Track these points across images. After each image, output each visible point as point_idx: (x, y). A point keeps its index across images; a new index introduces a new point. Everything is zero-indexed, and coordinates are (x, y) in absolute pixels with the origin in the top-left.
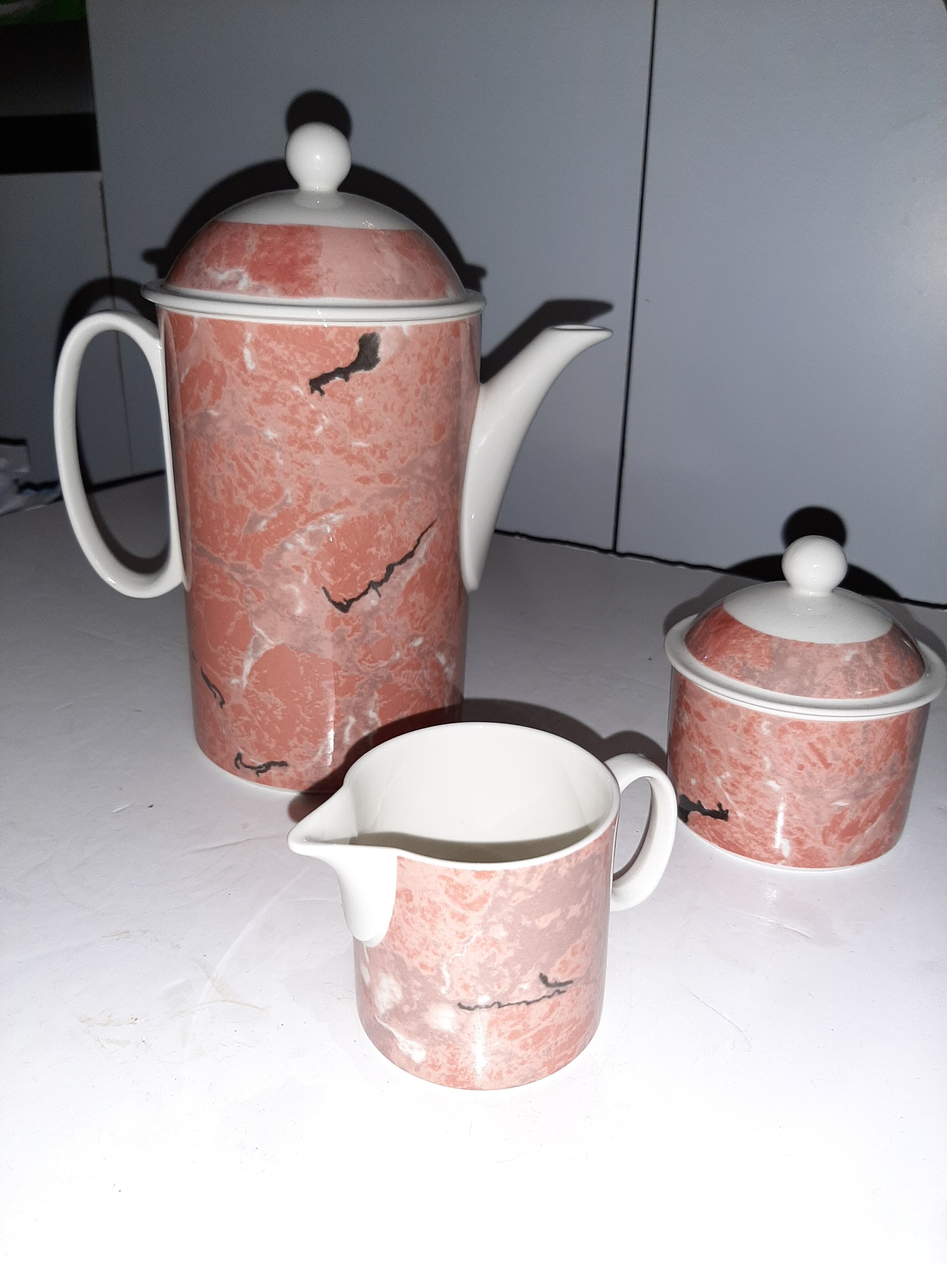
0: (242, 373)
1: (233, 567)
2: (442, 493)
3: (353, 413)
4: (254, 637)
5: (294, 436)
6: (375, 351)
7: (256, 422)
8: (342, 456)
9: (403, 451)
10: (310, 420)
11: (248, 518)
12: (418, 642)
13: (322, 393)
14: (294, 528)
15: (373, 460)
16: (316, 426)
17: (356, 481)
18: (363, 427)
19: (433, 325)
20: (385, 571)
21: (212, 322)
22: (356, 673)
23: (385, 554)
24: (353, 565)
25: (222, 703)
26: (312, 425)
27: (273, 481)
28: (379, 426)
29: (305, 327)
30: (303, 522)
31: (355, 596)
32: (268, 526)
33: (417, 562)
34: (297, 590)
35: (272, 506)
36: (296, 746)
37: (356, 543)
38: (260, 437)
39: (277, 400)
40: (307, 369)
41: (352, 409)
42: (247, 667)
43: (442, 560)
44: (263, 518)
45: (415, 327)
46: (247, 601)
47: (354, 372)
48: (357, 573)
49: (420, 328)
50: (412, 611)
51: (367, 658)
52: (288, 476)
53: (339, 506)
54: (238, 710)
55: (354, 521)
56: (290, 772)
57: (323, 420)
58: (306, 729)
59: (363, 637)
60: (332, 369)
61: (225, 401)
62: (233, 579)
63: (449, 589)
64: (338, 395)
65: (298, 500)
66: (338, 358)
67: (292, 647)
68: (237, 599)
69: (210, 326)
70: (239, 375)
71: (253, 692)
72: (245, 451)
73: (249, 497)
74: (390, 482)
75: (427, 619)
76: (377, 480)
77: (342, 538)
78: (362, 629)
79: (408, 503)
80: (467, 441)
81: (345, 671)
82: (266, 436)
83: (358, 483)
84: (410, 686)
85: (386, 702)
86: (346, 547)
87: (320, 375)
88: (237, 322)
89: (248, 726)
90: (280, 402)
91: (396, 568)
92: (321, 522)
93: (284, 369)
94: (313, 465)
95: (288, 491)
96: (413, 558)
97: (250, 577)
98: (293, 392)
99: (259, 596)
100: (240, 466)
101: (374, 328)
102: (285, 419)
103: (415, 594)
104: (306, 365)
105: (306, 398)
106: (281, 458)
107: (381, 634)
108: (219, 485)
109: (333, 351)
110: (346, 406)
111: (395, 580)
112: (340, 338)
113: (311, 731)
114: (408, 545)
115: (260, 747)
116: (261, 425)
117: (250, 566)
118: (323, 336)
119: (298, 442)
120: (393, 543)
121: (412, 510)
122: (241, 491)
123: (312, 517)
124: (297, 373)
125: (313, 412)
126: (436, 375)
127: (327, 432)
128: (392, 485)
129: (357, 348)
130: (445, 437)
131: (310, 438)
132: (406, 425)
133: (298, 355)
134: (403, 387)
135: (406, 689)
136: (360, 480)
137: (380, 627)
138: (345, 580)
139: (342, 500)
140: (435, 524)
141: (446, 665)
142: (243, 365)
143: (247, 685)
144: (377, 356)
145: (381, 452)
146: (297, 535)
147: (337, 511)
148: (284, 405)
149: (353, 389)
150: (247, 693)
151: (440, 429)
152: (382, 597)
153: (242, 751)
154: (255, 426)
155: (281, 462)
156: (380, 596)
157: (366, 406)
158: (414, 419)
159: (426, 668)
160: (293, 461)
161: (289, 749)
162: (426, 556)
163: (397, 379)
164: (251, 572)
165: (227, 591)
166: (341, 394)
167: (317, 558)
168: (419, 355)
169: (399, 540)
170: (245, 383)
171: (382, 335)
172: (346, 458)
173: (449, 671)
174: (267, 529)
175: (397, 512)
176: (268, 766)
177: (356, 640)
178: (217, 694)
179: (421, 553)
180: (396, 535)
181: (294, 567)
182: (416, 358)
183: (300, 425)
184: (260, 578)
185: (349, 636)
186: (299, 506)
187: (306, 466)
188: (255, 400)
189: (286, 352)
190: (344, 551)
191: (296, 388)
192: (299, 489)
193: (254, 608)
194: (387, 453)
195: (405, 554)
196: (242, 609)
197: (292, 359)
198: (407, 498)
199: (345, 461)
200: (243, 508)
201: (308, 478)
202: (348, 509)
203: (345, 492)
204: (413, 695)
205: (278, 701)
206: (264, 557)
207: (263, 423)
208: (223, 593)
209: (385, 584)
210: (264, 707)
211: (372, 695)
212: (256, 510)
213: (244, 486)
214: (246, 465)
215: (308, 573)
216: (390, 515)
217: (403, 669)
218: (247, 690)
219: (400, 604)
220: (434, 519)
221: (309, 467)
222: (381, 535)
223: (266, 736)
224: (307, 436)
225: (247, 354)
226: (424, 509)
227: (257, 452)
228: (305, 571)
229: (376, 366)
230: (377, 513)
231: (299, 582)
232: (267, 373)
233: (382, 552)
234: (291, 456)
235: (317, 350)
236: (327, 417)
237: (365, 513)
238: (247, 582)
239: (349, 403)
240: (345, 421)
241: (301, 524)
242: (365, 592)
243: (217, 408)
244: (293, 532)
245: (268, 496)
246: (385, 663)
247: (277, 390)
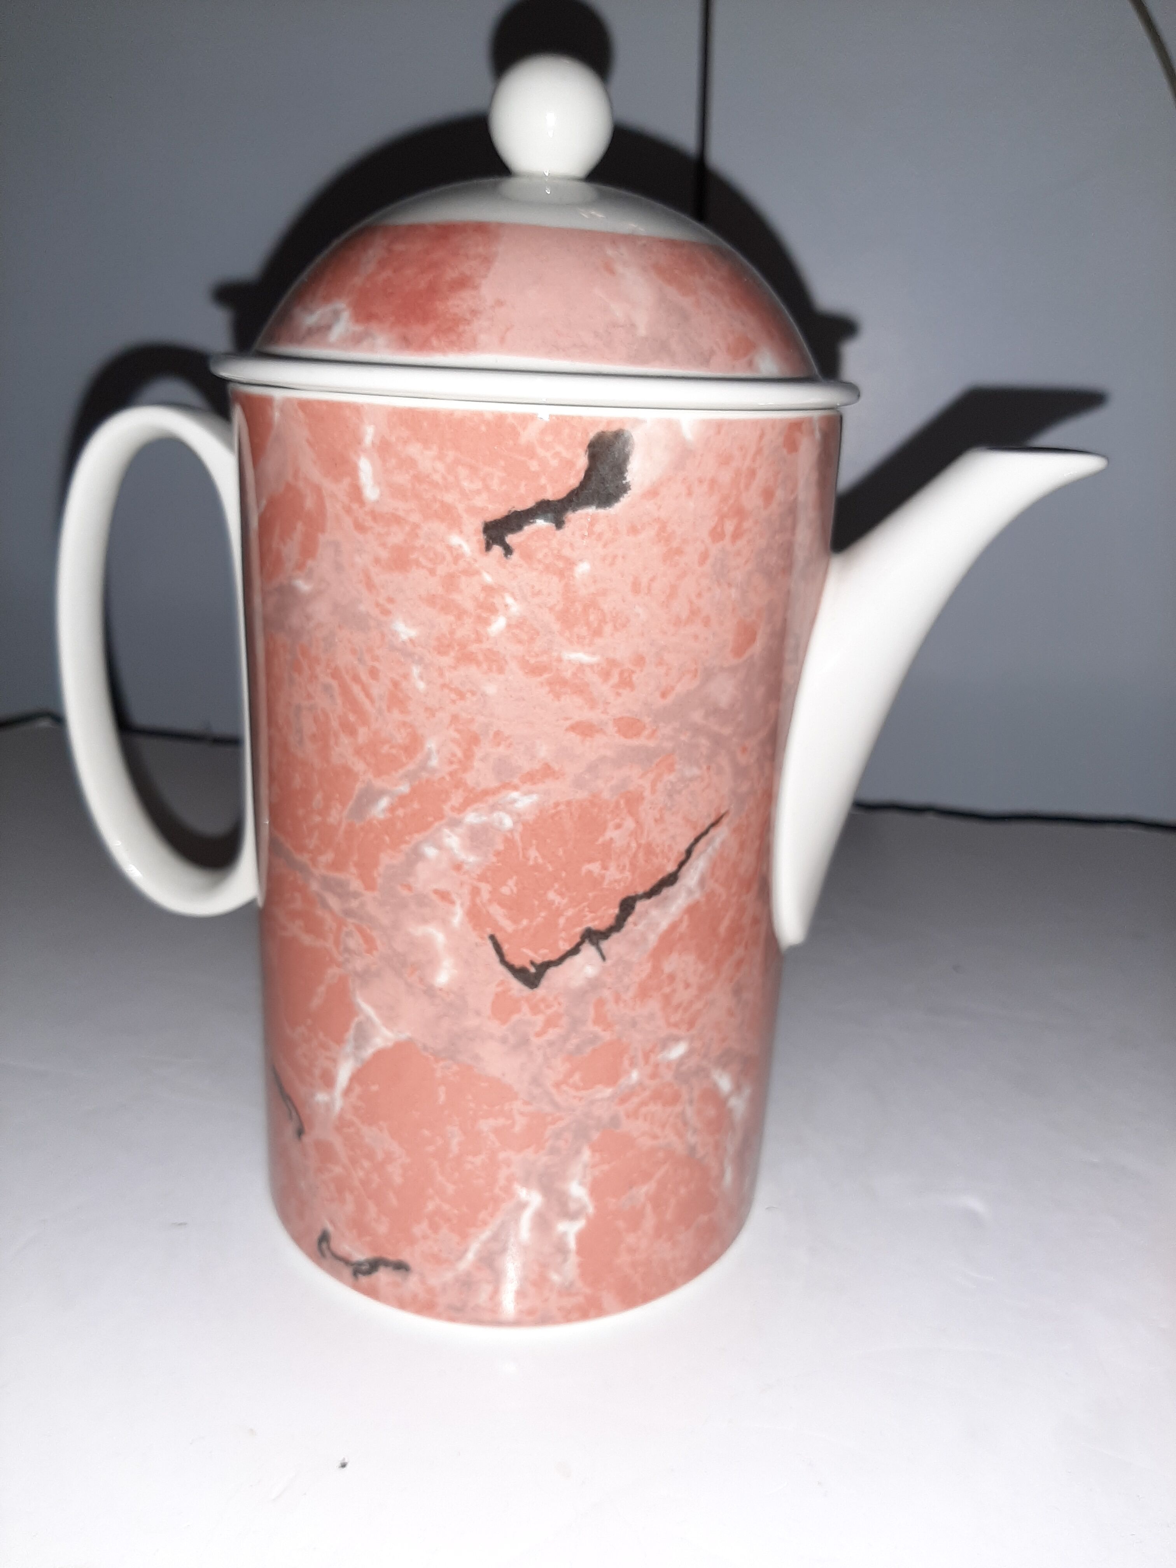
0: (355, 506)
1: (326, 883)
2: (743, 759)
3: (569, 594)
4: (356, 1020)
5: (448, 636)
6: (620, 468)
7: (378, 605)
8: (540, 679)
9: (667, 674)
10: (480, 606)
11: (356, 792)
12: (678, 1051)
13: (508, 550)
14: (440, 816)
15: (603, 689)
16: (493, 617)
17: (567, 730)
18: (588, 624)
19: (745, 423)
20: (616, 911)
21: (304, 405)
22: (548, 1108)
23: (618, 876)
24: (551, 895)
25: (300, 1132)
26: (484, 615)
27: (404, 724)
28: (621, 623)
29: (480, 414)
30: (457, 805)
31: (554, 957)
32: (392, 809)
33: (683, 895)
34: (440, 938)
35: (401, 772)
36: (425, 1237)
37: (561, 852)
38: (383, 635)
39: (418, 564)
40: (480, 501)
41: (567, 585)
42: (344, 1073)
43: (734, 890)
44: (382, 793)
45: (708, 423)
46: (347, 950)
47: (574, 510)
48: (559, 913)
49: (719, 426)
50: (667, 990)
51: (571, 1081)
52: (434, 716)
53: (531, 778)
54: (325, 1152)
55: (559, 808)
56: (412, 1283)
57: (506, 606)
58: (446, 1207)
59: (565, 1039)
60: (530, 504)
61: (323, 564)
62: (325, 905)
63: (746, 947)
64: (540, 556)
65: (451, 763)
66: (543, 481)
67: (425, 1048)
68: (329, 944)
69: (301, 414)
70: (348, 511)
71: (351, 1124)
72: (356, 662)
73: (358, 752)
74: (638, 734)
75: (698, 1005)
76: (611, 729)
77: (534, 842)
78: (565, 1021)
79: (672, 777)
80: (799, 661)
81: (527, 1103)
82: (395, 634)
83: (572, 735)
84: (655, 1137)
85: (606, 1167)
86: (540, 861)
87: (506, 514)
88: (348, 405)
89: (342, 1186)
90: (423, 567)
91: (640, 906)
92: (493, 808)
93: (435, 499)
94: (484, 695)
95: (431, 744)
96: (677, 886)
97: (354, 904)
98: (450, 548)
99: (369, 941)
100: (346, 691)
101: (622, 421)
102: (431, 600)
103: (674, 956)
104: (478, 492)
105: (475, 561)
106: (421, 677)
107: (602, 1034)
108: (308, 726)
109: (534, 466)
110: (555, 579)
111: (636, 928)
112: (549, 438)
113: (456, 1212)
114: (665, 861)
115: (360, 1227)
116: (386, 612)
117: (356, 884)
118: (514, 433)
119: (457, 648)
120: (635, 856)
121: (679, 792)
122: (345, 740)
123: (474, 798)
124: (461, 507)
125: (489, 590)
126: (747, 525)
127: (514, 631)
128: (640, 741)
129: (582, 462)
130: (758, 648)
131: (479, 640)
132: (678, 622)
133: (463, 472)
134: (675, 544)
135: (646, 1143)
136: (574, 728)
137: (600, 1019)
138: (534, 923)
139: (537, 766)
140: (725, 821)
141: (731, 1094)
142: (356, 492)
143: (342, 1109)
144: (625, 478)
145: (621, 673)
146: (446, 831)
147: (527, 786)
148: (432, 572)
149: (571, 545)
150: (342, 1124)
151: (747, 634)
152: (609, 962)
153: (330, 1228)
154: (375, 612)
155: (421, 686)
156: (604, 958)
157: (595, 582)
158: (694, 612)
159: (691, 1102)
160: (444, 686)
161: (412, 1241)
162: (702, 882)
163: (663, 527)
164: (356, 895)
165: (314, 927)
166: (546, 555)
167: (482, 878)
168: (713, 482)
169: (649, 850)
170: (360, 527)
171: (637, 437)
172: (550, 683)
173: (738, 1105)
174: (389, 815)
175: (647, 793)
176: (374, 1265)
177: (551, 1044)
178: (294, 1114)
179: (691, 877)
180: (643, 841)
181: (436, 892)
182: (705, 487)
183: (461, 614)
184: (372, 908)
185: (538, 1035)
186: (451, 774)
187: (468, 695)
188: (377, 561)
189: (440, 466)
190: (536, 867)
191: (455, 540)
192: (454, 741)
193: (359, 964)
194: (634, 677)
195: (660, 877)
196: (339, 965)
197: (451, 479)
198: (671, 769)
199: (547, 689)
200: (348, 772)
201: (472, 721)
202: (550, 784)
203: (544, 751)
204: (661, 1155)
205: (395, 1147)
206: (381, 869)
207: (389, 606)
208: (309, 930)
209: (615, 936)
210: (370, 1155)
211: (578, 1152)
212: (370, 776)
213: (351, 731)
214: (356, 689)
215: (462, 905)
216: (632, 801)
217: (644, 1103)
218: (341, 1117)
219: (644, 975)
220: (723, 811)
221: (474, 699)
222: (611, 839)
223: (372, 1210)
224: (473, 636)
225: (366, 468)
226: (703, 790)
227: (376, 664)
228: (458, 902)
229: (621, 499)
230: (606, 795)
231: (445, 923)
232: (400, 506)
233: (612, 873)
234: (441, 674)
235: (502, 463)
236: (515, 599)
237: (582, 795)
238: (348, 913)
239: (561, 574)
240: (551, 609)
241: (453, 809)
242: (575, 951)
243: (309, 577)
244: (437, 824)
245: (394, 751)
246: (608, 1091)
247: (419, 543)
